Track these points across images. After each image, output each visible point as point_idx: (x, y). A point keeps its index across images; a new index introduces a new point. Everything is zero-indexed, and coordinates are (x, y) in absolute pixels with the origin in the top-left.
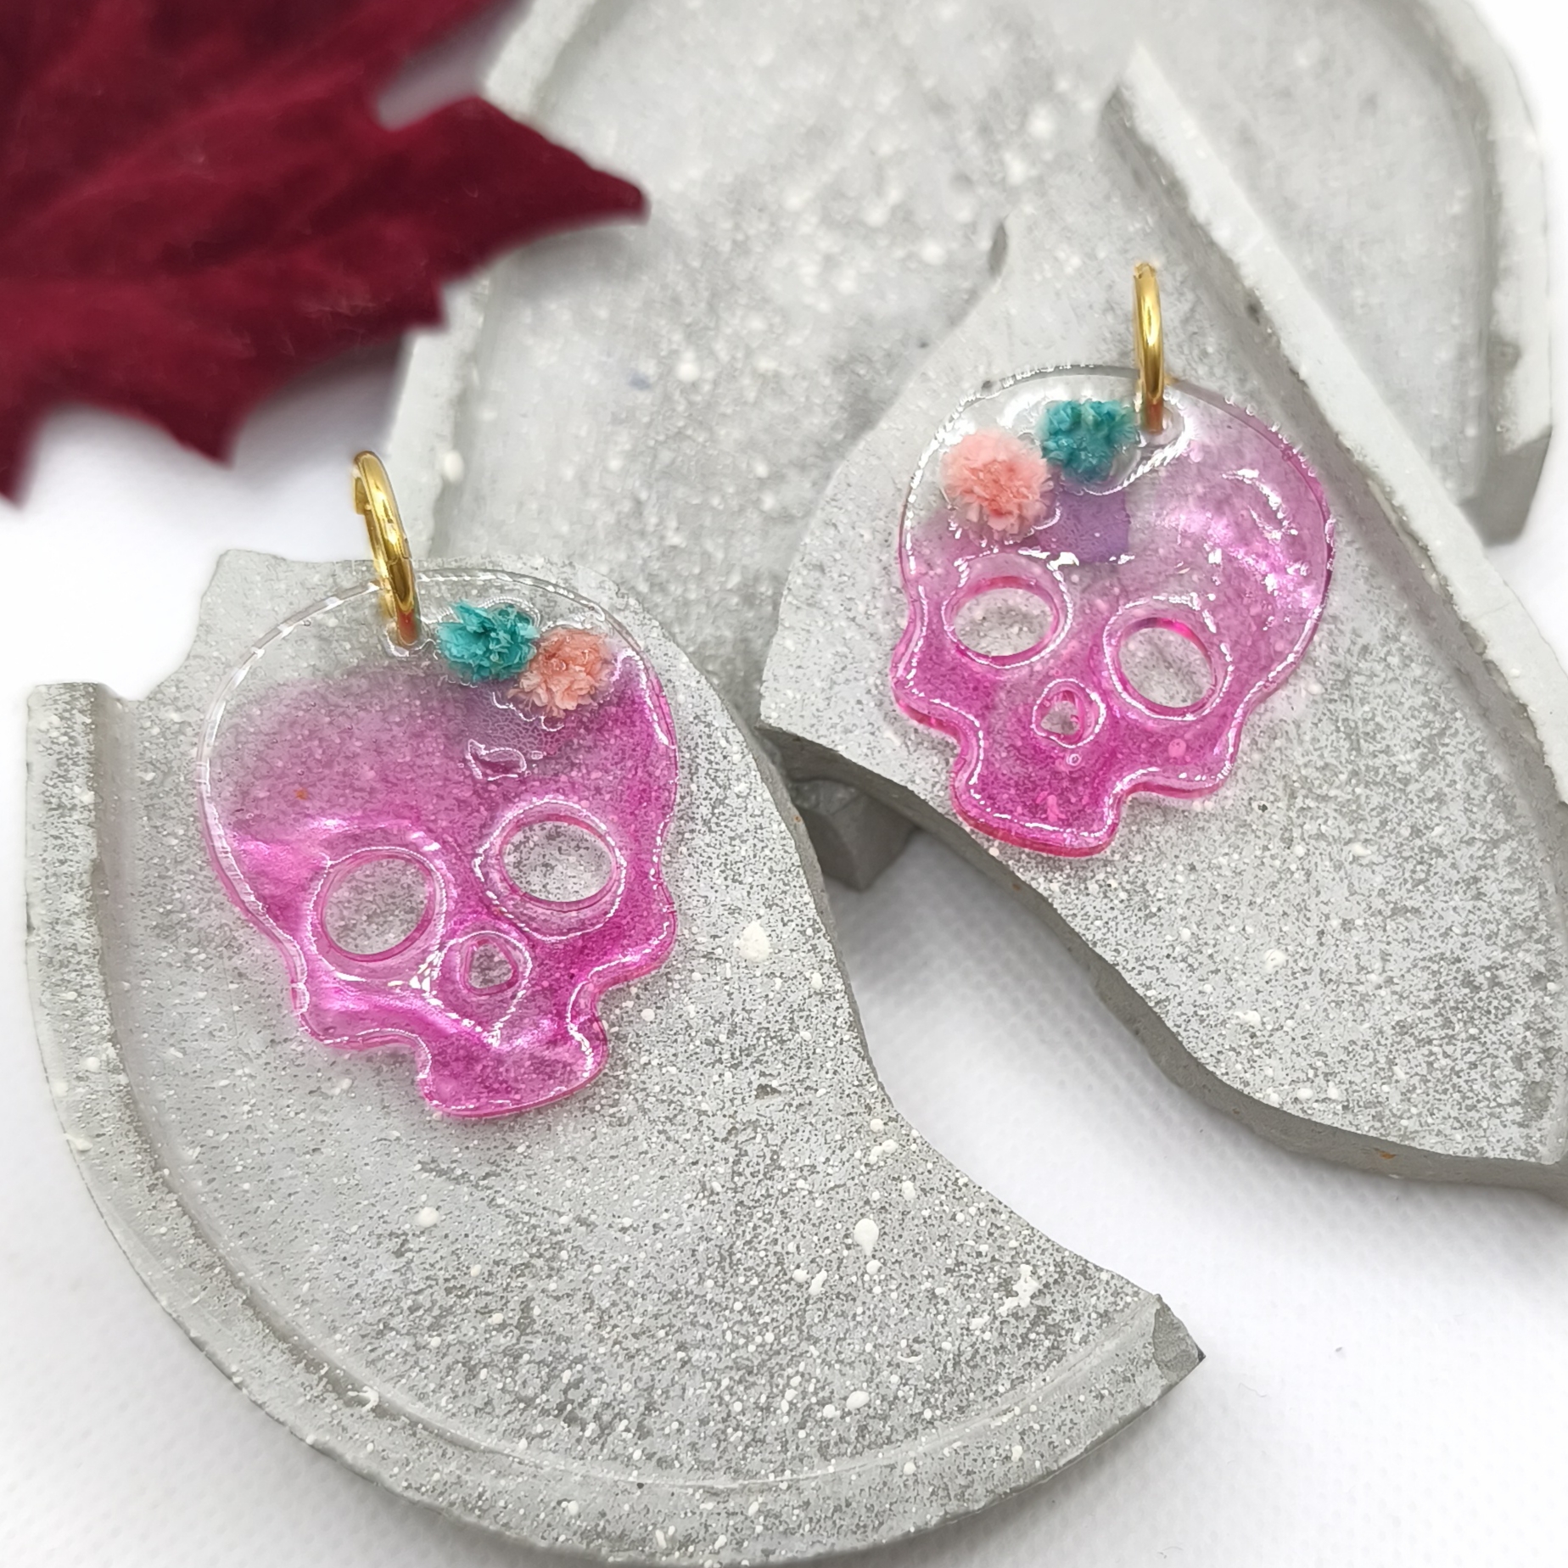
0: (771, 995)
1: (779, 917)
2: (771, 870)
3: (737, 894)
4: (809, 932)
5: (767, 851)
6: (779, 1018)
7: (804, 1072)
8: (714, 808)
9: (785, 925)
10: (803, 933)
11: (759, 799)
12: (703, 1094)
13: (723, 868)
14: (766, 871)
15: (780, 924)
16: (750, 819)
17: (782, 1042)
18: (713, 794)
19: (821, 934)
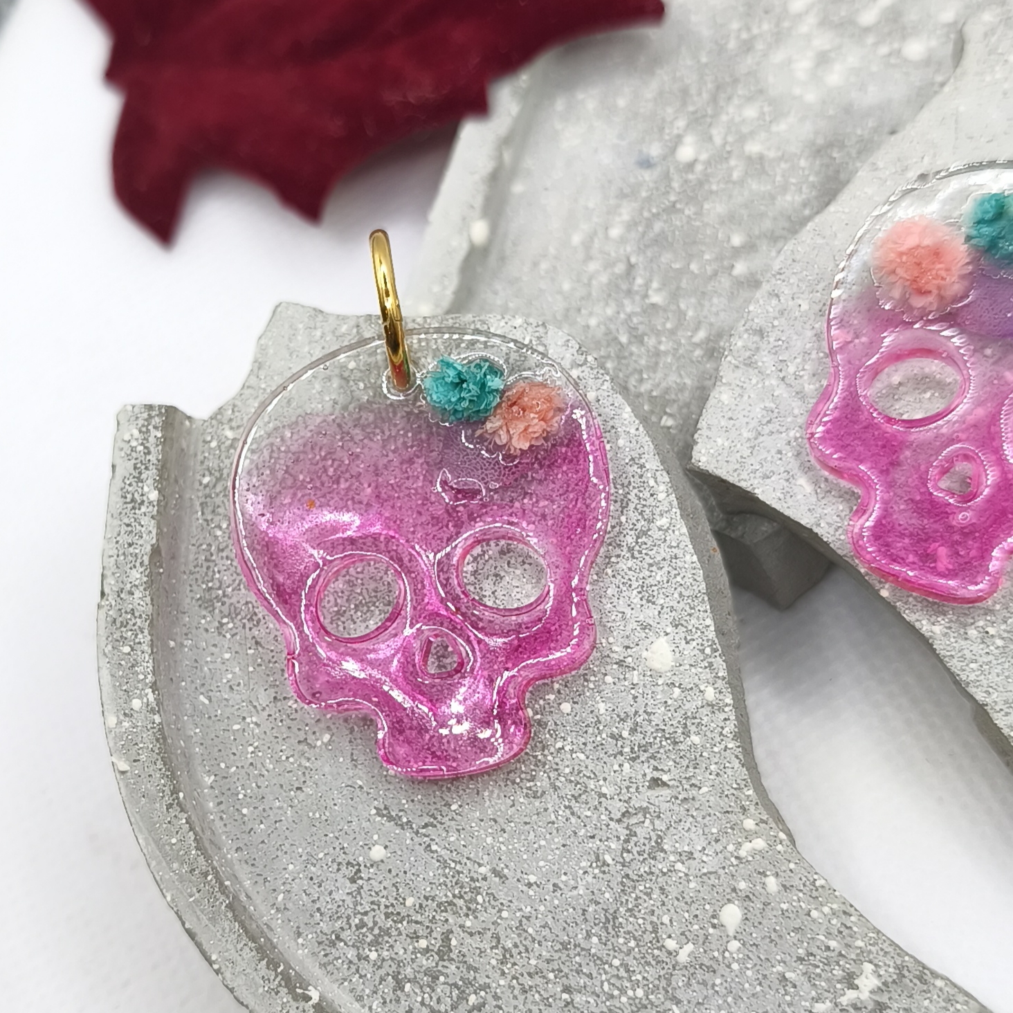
0: (670, 702)
1: (683, 635)
2: (681, 595)
3: (649, 613)
4: (708, 651)
5: (679, 579)
6: (674, 723)
7: (691, 771)
8: (638, 538)
9: (687, 643)
10: (703, 651)
11: (677, 532)
12: (605, 779)
13: (640, 589)
14: (676, 595)
15: (684, 642)
16: (667, 550)
17: (675, 743)
18: (639, 526)
19: (717, 654)
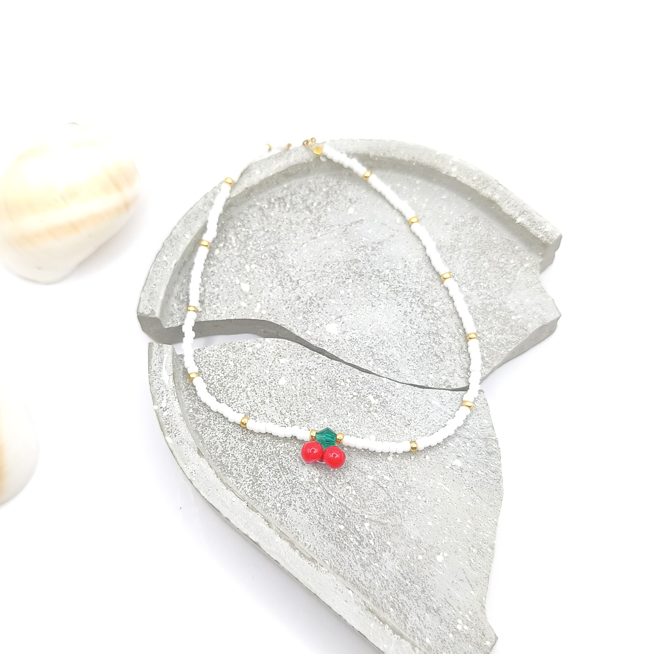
0: (317, 321)
1: (332, 340)
2: (344, 350)
3: (347, 337)
4: (321, 343)
5: (349, 353)
6: (310, 317)
7: (293, 310)
8: (373, 353)
9: (329, 339)
11: (364, 364)
13: (357, 340)
18: (376, 356)
